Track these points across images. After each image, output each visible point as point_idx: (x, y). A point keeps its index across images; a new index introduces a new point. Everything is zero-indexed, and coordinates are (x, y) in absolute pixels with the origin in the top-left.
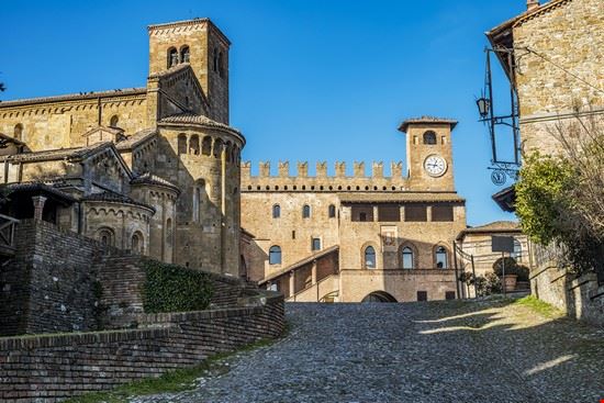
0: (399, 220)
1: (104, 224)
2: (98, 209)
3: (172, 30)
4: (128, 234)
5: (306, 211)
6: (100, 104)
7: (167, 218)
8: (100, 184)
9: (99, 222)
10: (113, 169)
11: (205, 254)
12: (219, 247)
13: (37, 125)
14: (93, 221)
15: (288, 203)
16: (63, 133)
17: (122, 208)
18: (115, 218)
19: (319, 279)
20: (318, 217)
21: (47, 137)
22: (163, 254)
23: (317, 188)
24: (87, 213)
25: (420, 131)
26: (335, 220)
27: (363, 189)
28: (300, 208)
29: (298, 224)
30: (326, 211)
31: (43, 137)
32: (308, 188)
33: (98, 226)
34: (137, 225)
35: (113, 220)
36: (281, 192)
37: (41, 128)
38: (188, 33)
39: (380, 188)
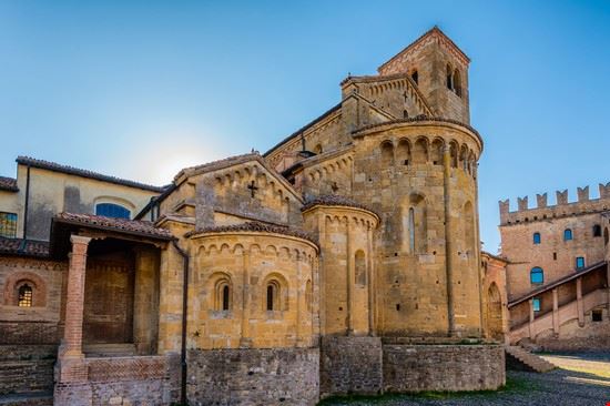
1: (216, 269)
2: (207, 245)
4: (254, 281)
5: (568, 234)
7: (354, 250)
8: (241, 212)
9: (211, 266)
10: (269, 192)
11: (421, 291)
12: (443, 281)
14: (206, 266)
15: (548, 229)
17: (240, 240)
18: (231, 257)
19: (585, 293)
20: (581, 238)
22: (348, 299)
24: (196, 255)
26: (601, 239)
28: (561, 233)
29: (558, 246)
30: (590, 231)
32: (569, 213)
33: (210, 272)
34: (272, 264)
35: (227, 261)
36: (541, 221)
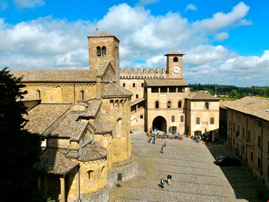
0: (167, 92)
1: (90, 169)
2: (87, 163)
3: (98, 39)
5: (134, 85)
6: (74, 85)
7: (109, 143)
11: (122, 149)
12: (126, 144)
13: (46, 91)
15: (128, 82)
16: (58, 96)
17: (97, 161)
19: (138, 108)
20: (138, 87)
21: (51, 97)
23: (138, 78)
24: (82, 165)
25: (173, 58)
27: (153, 78)
28: (132, 84)
30: (140, 85)
31: (49, 97)
32: (135, 77)
33: (87, 170)
34: (103, 164)
35: (94, 167)
36: (125, 79)
37: (48, 93)
38: (105, 41)
39: (158, 77)
